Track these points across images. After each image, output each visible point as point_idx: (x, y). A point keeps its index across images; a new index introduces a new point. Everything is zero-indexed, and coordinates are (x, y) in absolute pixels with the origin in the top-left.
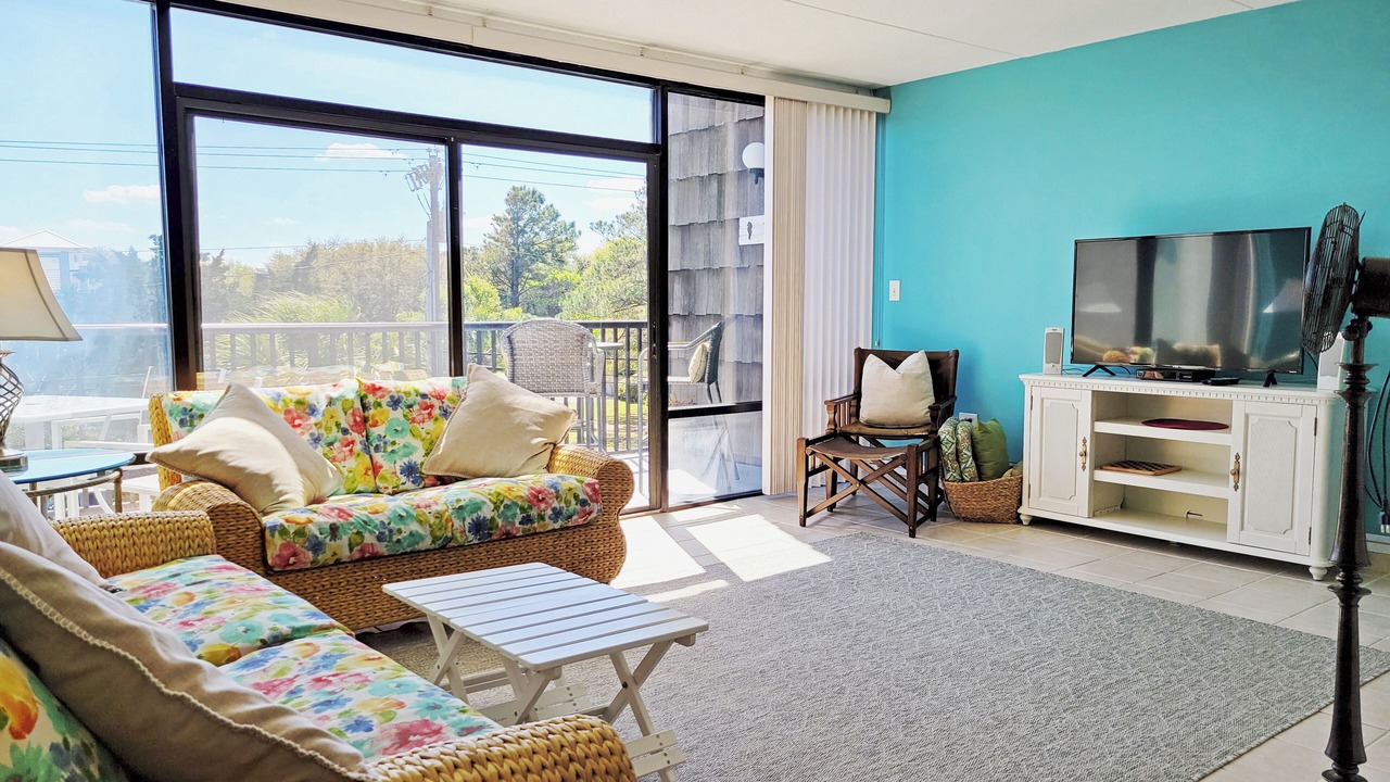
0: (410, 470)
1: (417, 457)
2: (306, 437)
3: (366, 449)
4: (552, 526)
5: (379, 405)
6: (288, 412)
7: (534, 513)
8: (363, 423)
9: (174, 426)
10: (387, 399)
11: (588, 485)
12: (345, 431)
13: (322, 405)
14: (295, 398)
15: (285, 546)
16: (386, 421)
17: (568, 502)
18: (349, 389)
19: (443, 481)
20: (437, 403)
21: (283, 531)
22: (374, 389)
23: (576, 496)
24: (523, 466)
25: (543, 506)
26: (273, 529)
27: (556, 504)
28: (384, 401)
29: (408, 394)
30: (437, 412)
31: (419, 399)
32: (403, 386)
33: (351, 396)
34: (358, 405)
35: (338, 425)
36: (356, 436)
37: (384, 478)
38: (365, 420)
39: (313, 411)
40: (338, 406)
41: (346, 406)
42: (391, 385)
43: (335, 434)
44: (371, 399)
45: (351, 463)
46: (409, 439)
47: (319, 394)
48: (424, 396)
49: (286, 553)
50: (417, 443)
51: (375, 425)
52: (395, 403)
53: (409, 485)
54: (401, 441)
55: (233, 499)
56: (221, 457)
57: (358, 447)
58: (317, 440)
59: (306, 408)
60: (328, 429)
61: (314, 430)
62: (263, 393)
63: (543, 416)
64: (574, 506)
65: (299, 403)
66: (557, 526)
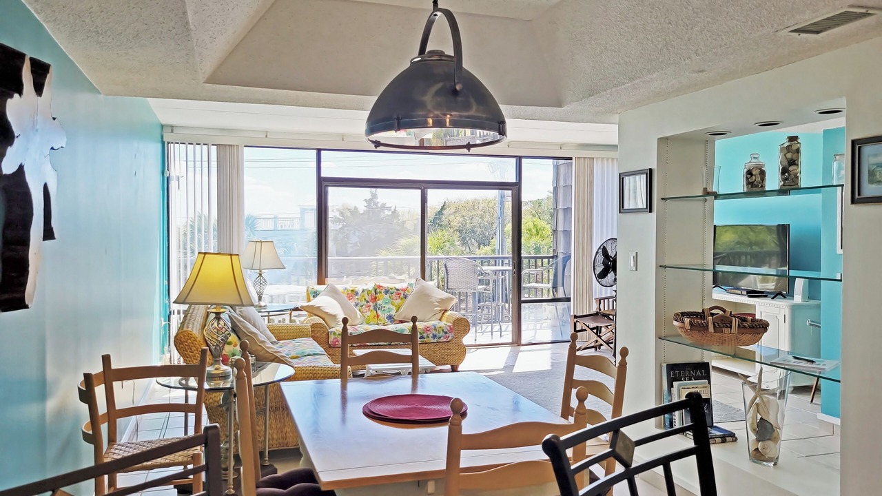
0: (390, 317)
1: (393, 313)
2: (354, 303)
3: (375, 309)
4: (433, 341)
5: (381, 292)
6: (348, 294)
7: (425, 335)
8: (375, 299)
9: (311, 297)
10: (384, 290)
11: (449, 326)
12: (367, 302)
13: (360, 292)
14: (351, 289)
15: (335, 338)
16: (383, 299)
17: (439, 332)
18: (370, 286)
19: (402, 322)
20: (402, 293)
21: (334, 333)
22: (380, 287)
23: (443, 330)
24: (431, 318)
25: (429, 333)
26: (331, 332)
27: (434, 332)
28: (383, 291)
29: (392, 289)
30: (402, 296)
31: (396, 291)
32: (391, 286)
33: (371, 289)
34: (373, 292)
35: (365, 299)
36: (371, 304)
37: (380, 320)
38: (376, 298)
39: (357, 294)
40: (366, 292)
41: (369, 292)
42: (386, 285)
43: (364, 302)
44: (378, 290)
45: (369, 313)
46: (391, 306)
47: (359, 288)
48: (398, 290)
49: (335, 340)
50: (394, 308)
51: (379, 300)
52: (387, 292)
53: (389, 323)
54: (387, 306)
55: (321, 321)
56: (321, 308)
57: (372, 308)
58: (357, 305)
59: (354, 292)
60: (361, 301)
61: (356, 301)
62: (340, 288)
63: (441, 299)
64: (442, 334)
65: (352, 291)
66: (435, 341)
